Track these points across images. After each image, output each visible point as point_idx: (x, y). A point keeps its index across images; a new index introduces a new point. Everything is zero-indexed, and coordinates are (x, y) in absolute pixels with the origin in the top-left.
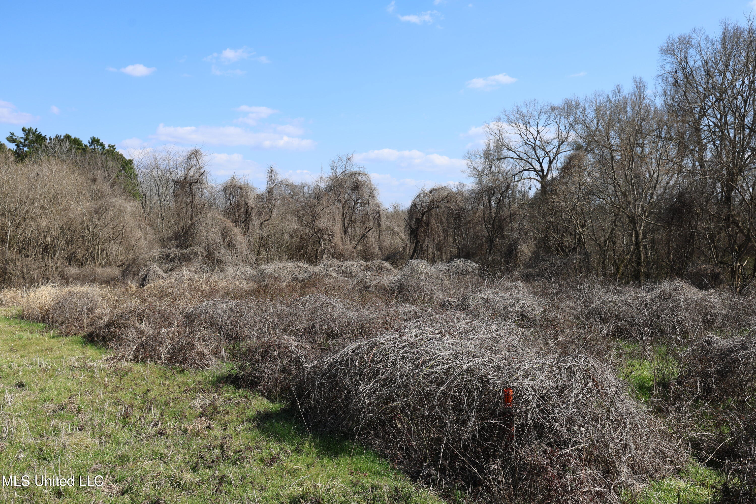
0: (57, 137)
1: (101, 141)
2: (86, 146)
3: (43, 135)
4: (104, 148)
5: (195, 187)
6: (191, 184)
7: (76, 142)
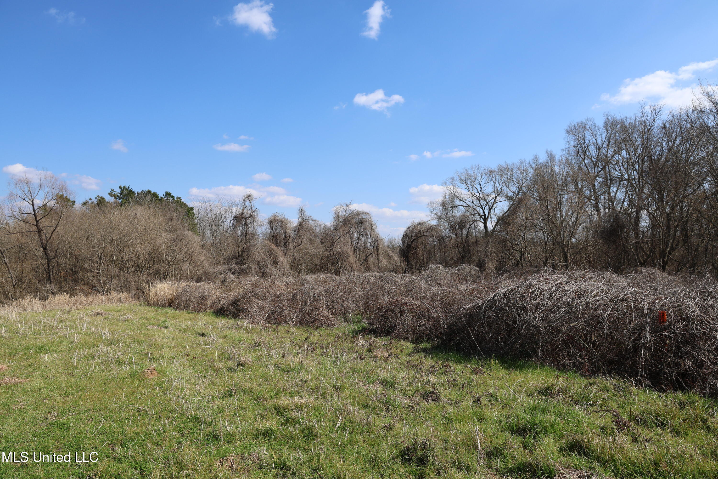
0: (142, 192)
1: (172, 194)
2: (161, 197)
3: (133, 191)
4: (174, 199)
5: (248, 220)
6: (245, 219)
7: (155, 195)
